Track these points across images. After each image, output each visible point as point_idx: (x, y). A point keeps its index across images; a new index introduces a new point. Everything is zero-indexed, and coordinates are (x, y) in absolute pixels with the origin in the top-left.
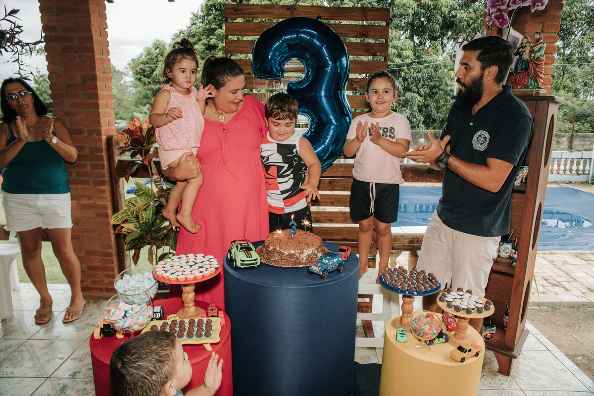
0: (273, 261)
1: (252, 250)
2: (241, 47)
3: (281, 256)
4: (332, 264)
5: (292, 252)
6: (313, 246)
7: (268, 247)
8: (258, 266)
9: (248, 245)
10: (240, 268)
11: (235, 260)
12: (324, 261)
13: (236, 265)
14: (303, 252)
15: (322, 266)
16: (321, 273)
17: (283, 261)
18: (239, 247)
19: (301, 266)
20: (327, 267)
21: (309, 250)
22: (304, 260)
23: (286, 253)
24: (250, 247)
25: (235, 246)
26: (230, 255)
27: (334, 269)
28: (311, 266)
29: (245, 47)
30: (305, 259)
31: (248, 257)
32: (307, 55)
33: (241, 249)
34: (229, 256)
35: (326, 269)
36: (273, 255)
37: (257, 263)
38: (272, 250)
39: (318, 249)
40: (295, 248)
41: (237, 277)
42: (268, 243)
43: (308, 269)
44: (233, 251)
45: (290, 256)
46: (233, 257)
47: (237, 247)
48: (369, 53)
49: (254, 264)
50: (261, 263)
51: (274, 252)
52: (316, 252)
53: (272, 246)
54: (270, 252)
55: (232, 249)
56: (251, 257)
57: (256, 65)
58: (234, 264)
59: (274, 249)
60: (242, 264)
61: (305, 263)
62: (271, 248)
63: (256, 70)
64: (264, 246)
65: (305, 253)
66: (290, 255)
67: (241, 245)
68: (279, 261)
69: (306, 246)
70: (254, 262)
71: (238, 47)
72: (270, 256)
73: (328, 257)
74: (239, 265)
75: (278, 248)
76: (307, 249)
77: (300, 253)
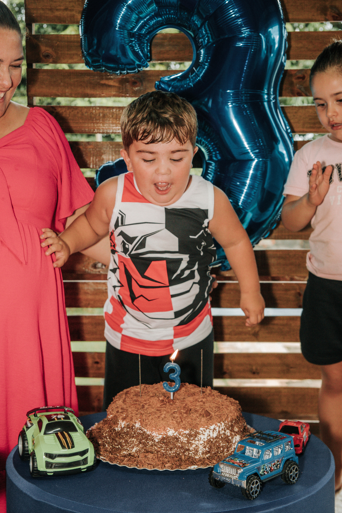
0: (125, 456)
1: (76, 430)
2: (57, 10)
3: (145, 445)
4: (270, 461)
5: (171, 433)
6: (220, 419)
7: (115, 421)
8: (89, 469)
9: (67, 417)
10: (43, 476)
11: (33, 454)
12: (248, 453)
13: (35, 468)
14: (197, 434)
15: (244, 465)
16: (244, 484)
17: (150, 456)
18: (45, 422)
19: (193, 467)
20: (259, 469)
21: (212, 427)
22: (200, 451)
23: (157, 436)
24: (72, 424)
25: (35, 421)
26: (23, 444)
27: (274, 473)
28: (218, 466)
29: (66, 9)
30: (201, 449)
31: (63, 447)
32: (195, 18)
33: (49, 427)
34: (20, 446)
35: (256, 474)
36: (126, 441)
37: (85, 461)
38: (122, 429)
39: (232, 426)
40: (178, 423)
41: (34, 498)
42: (114, 413)
43: (211, 473)
44: (29, 434)
45: (166, 444)
46: (30, 447)
47: (40, 423)
48: (326, 15)
49: (77, 463)
50: (97, 462)
51: (127, 433)
52: (228, 433)
53: (124, 419)
54: (118, 434)
55: (28, 428)
56: (73, 447)
57: (90, 45)
58: (31, 464)
59: (128, 427)
60: (48, 465)
61: (202, 461)
62: (122, 424)
63: (89, 54)
64: (106, 422)
65: (202, 436)
66: (166, 441)
67: (49, 418)
68: (141, 455)
69: (203, 419)
70: (78, 458)
71: (51, 10)
72: (120, 444)
73: (257, 443)
74: (41, 467)
75: (138, 425)
76: (207, 426)
77: (190, 435)
